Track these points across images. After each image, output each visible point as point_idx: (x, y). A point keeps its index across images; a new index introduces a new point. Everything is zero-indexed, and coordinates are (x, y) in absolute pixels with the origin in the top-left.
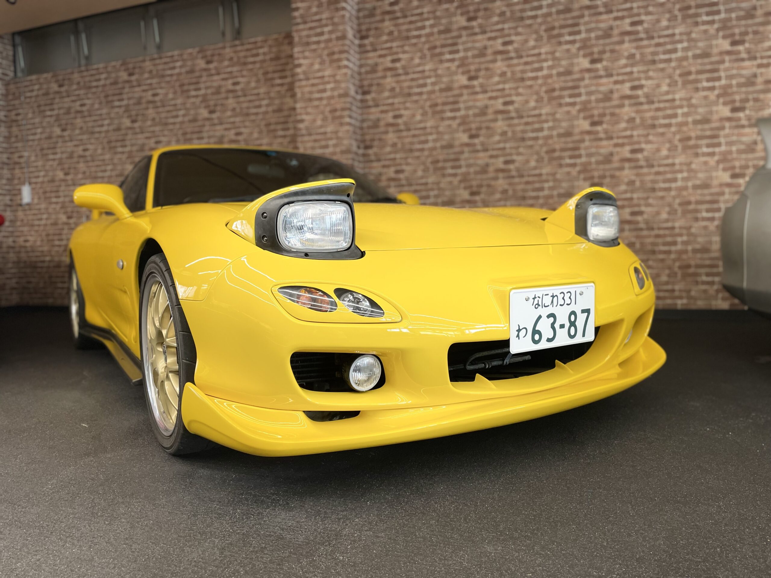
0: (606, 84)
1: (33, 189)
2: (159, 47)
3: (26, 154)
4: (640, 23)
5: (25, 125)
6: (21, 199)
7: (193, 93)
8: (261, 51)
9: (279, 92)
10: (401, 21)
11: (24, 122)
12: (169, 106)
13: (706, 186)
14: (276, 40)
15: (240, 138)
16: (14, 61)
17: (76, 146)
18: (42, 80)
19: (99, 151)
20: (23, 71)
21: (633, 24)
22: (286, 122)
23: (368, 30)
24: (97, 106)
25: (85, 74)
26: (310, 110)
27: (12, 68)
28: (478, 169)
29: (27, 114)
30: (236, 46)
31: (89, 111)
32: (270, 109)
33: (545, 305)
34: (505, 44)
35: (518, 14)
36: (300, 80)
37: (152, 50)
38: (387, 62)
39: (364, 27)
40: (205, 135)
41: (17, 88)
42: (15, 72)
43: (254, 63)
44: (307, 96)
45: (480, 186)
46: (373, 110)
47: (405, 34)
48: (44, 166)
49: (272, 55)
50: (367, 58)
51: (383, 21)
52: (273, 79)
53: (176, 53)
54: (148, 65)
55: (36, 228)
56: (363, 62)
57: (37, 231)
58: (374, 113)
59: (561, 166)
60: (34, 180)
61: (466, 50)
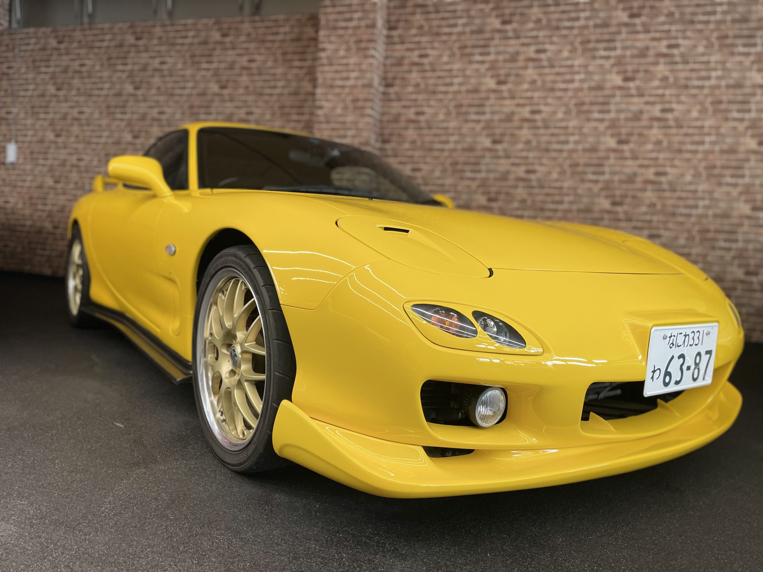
0: (637, 103)
1: (19, 149)
2: (171, 14)
3: (15, 110)
4: (677, 46)
5: (16, 79)
6: (5, 157)
7: (204, 66)
8: (282, 30)
9: (297, 75)
10: (433, 16)
11: (16, 76)
12: (178, 76)
13: (726, 215)
14: (299, 20)
15: (251, 118)
16: (10, 10)
17: (71, 107)
18: (40, 34)
19: (96, 116)
20: (18, 22)
21: (670, 46)
22: (301, 107)
23: (398, 21)
24: (97, 68)
25: (88, 32)
26: (330, 97)
27: (7, 18)
28: (498, 175)
29: (20, 68)
30: (255, 22)
31: (88, 72)
32: (286, 91)
33: (679, 345)
34: (538, 51)
35: (554, 23)
36: (323, 65)
37: (163, 16)
38: (414, 56)
39: (393, 18)
40: (213, 110)
41: (12, 39)
42: (10, 22)
43: (273, 41)
44: (329, 82)
45: (498, 193)
46: (395, 104)
47: (435, 30)
48: (33, 125)
49: (293, 36)
50: (393, 50)
51: (414, 13)
52: (291, 60)
53: (190, 21)
54: (158, 31)
55: (19, 190)
56: (389, 53)
57: (19, 193)
58: (396, 108)
59: (583, 181)
60: (20, 139)
61: (498, 53)
